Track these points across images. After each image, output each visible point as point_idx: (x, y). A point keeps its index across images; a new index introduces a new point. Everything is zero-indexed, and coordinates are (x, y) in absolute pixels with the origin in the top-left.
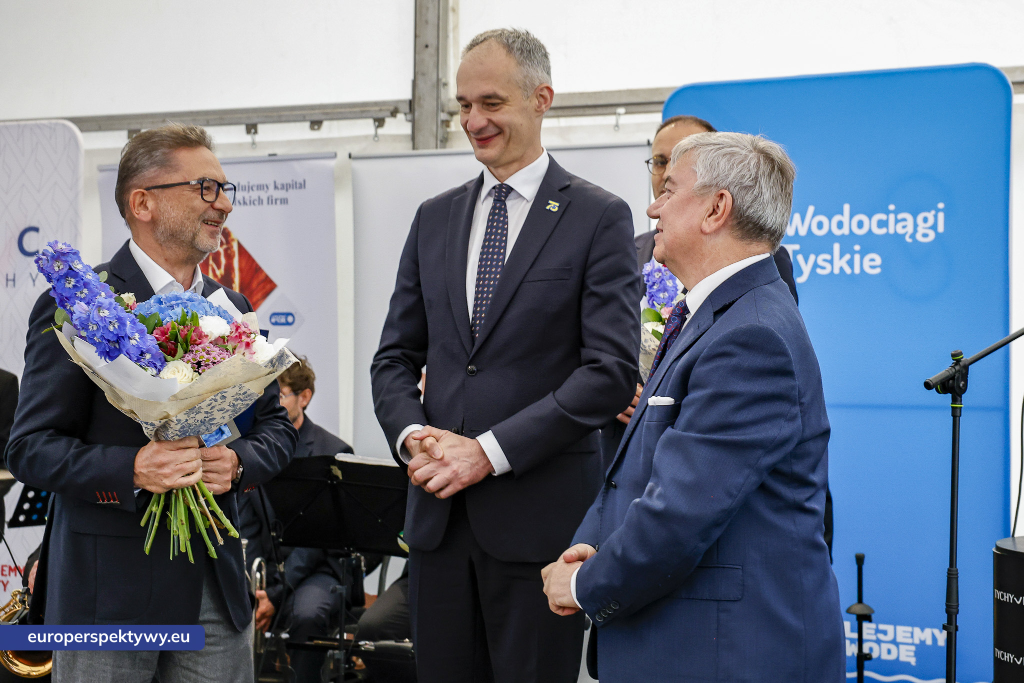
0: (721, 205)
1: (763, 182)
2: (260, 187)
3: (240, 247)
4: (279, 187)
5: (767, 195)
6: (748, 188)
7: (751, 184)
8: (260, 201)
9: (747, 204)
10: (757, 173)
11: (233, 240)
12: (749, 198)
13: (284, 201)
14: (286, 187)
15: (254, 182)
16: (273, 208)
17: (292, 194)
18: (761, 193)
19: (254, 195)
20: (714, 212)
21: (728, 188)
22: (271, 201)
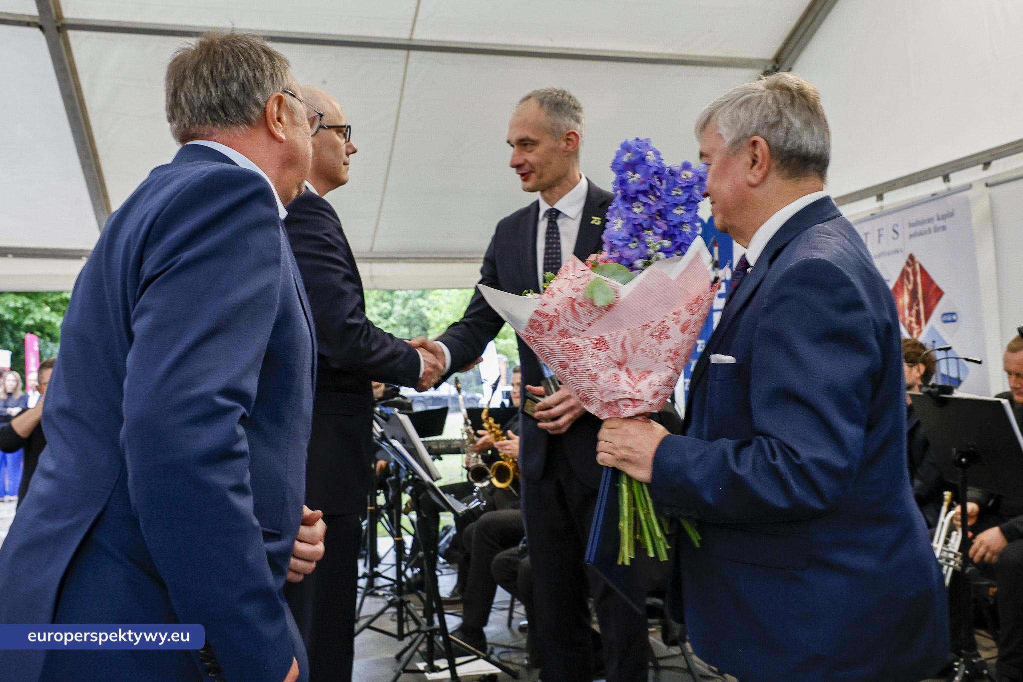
0: (758, 152)
1: (787, 112)
2: (930, 220)
3: (921, 268)
4: (940, 217)
5: (797, 123)
6: (775, 125)
7: (777, 119)
8: (929, 231)
9: (782, 140)
10: (778, 107)
11: (916, 262)
12: (781, 134)
13: (944, 228)
14: (944, 217)
15: (926, 217)
16: (937, 234)
17: (947, 222)
18: (791, 124)
19: (926, 227)
20: (754, 162)
21: (756, 134)
22: (936, 229)
